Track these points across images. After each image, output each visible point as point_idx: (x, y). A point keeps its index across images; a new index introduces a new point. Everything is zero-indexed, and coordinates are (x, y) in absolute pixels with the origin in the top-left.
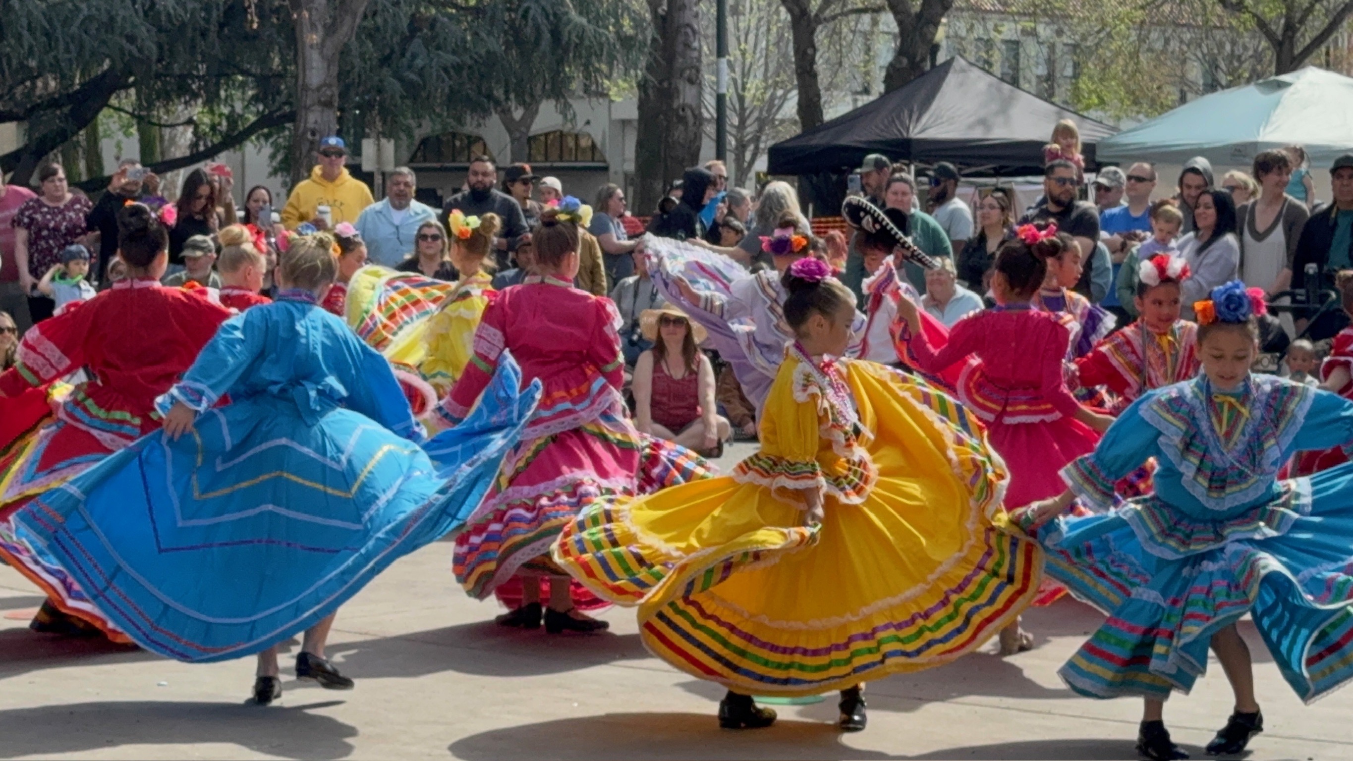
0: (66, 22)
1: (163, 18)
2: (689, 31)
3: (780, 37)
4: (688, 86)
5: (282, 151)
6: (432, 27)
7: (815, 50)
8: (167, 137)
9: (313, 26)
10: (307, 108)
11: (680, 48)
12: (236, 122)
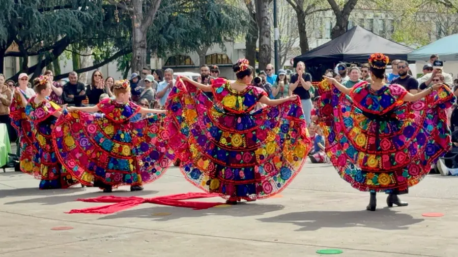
0: (52, 22)
1: (85, 19)
2: (266, 19)
3: (292, 19)
4: (266, 38)
5: (121, 63)
6: (177, 20)
7: (305, 24)
8: (82, 59)
9: (138, 21)
10: (136, 49)
11: (263, 25)
12: (109, 54)
